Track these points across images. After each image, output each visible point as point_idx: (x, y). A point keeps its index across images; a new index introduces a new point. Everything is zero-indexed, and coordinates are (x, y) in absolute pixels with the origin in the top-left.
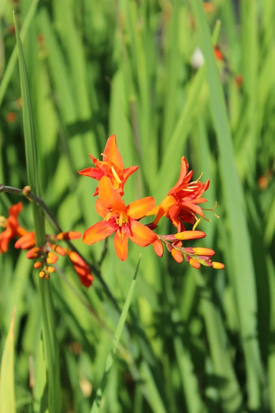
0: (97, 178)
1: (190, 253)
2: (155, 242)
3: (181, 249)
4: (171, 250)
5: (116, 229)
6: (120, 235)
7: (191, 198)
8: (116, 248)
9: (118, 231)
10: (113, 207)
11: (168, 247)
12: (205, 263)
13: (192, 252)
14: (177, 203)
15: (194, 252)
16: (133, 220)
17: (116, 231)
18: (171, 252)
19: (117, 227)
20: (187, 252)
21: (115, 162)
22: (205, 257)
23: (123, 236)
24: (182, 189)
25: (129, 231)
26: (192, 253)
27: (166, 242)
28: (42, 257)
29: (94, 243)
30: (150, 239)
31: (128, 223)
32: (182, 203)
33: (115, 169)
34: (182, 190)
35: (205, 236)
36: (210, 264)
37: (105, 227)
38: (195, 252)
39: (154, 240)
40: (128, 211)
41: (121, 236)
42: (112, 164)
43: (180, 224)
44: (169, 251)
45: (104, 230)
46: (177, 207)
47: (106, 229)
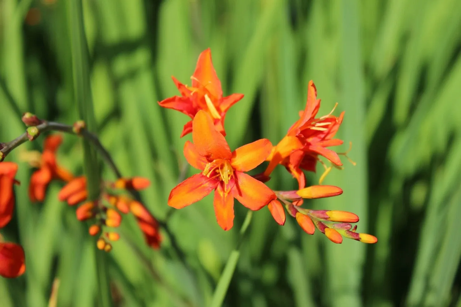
0: (185, 111)
1: (322, 218)
2: (272, 203)
3: (309, 213)
4: (295, 214)
5: (216, 184)
6: (221, 194)
7: (320, 138)
8: (217, 213)
9: (219, 188)
10: (212, 155)
11: (290, 209)
12: (348, 235)
13: (326, 217)
14: (302, 147)
15: (327, 217)
16: (241, 172)
17: (216, 188)
18: (294, 216)
19: (216, 182)
20: (319, 217)
21: (209, 88)
22: (346, 225)
23: (226, 194)
24: (309, 127)
25: (235, 187)
26: (326, 219)
27: (285, 202)
28: (98, 217)
29: (185, 207)
30: (265, 199)
31: (232, 176)
32: (309, 147)
33: (210, 96)
34: (309, 129)
35: (341, 193)
36: (355, 236)
37: (200, 184)
38: (329, 218)
39: (271, 200)
40: (233, 159)
41: (224, 195)
42: (205, 90)
43: (302, 174)
44: (292, 215)
45: (200, 188)
46: (301, 153)
47: (202, 186)
